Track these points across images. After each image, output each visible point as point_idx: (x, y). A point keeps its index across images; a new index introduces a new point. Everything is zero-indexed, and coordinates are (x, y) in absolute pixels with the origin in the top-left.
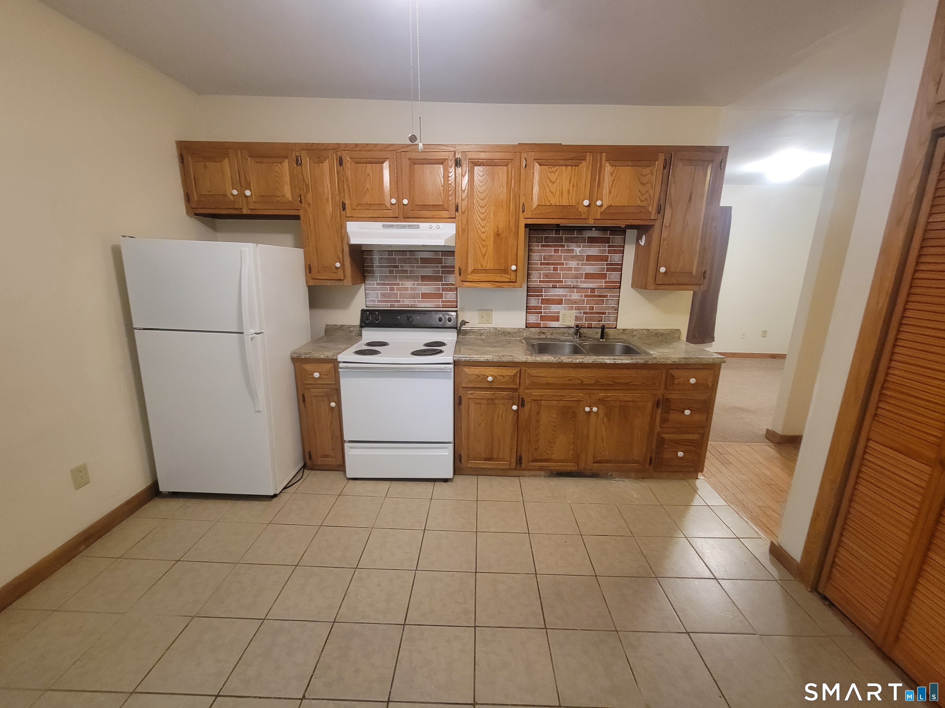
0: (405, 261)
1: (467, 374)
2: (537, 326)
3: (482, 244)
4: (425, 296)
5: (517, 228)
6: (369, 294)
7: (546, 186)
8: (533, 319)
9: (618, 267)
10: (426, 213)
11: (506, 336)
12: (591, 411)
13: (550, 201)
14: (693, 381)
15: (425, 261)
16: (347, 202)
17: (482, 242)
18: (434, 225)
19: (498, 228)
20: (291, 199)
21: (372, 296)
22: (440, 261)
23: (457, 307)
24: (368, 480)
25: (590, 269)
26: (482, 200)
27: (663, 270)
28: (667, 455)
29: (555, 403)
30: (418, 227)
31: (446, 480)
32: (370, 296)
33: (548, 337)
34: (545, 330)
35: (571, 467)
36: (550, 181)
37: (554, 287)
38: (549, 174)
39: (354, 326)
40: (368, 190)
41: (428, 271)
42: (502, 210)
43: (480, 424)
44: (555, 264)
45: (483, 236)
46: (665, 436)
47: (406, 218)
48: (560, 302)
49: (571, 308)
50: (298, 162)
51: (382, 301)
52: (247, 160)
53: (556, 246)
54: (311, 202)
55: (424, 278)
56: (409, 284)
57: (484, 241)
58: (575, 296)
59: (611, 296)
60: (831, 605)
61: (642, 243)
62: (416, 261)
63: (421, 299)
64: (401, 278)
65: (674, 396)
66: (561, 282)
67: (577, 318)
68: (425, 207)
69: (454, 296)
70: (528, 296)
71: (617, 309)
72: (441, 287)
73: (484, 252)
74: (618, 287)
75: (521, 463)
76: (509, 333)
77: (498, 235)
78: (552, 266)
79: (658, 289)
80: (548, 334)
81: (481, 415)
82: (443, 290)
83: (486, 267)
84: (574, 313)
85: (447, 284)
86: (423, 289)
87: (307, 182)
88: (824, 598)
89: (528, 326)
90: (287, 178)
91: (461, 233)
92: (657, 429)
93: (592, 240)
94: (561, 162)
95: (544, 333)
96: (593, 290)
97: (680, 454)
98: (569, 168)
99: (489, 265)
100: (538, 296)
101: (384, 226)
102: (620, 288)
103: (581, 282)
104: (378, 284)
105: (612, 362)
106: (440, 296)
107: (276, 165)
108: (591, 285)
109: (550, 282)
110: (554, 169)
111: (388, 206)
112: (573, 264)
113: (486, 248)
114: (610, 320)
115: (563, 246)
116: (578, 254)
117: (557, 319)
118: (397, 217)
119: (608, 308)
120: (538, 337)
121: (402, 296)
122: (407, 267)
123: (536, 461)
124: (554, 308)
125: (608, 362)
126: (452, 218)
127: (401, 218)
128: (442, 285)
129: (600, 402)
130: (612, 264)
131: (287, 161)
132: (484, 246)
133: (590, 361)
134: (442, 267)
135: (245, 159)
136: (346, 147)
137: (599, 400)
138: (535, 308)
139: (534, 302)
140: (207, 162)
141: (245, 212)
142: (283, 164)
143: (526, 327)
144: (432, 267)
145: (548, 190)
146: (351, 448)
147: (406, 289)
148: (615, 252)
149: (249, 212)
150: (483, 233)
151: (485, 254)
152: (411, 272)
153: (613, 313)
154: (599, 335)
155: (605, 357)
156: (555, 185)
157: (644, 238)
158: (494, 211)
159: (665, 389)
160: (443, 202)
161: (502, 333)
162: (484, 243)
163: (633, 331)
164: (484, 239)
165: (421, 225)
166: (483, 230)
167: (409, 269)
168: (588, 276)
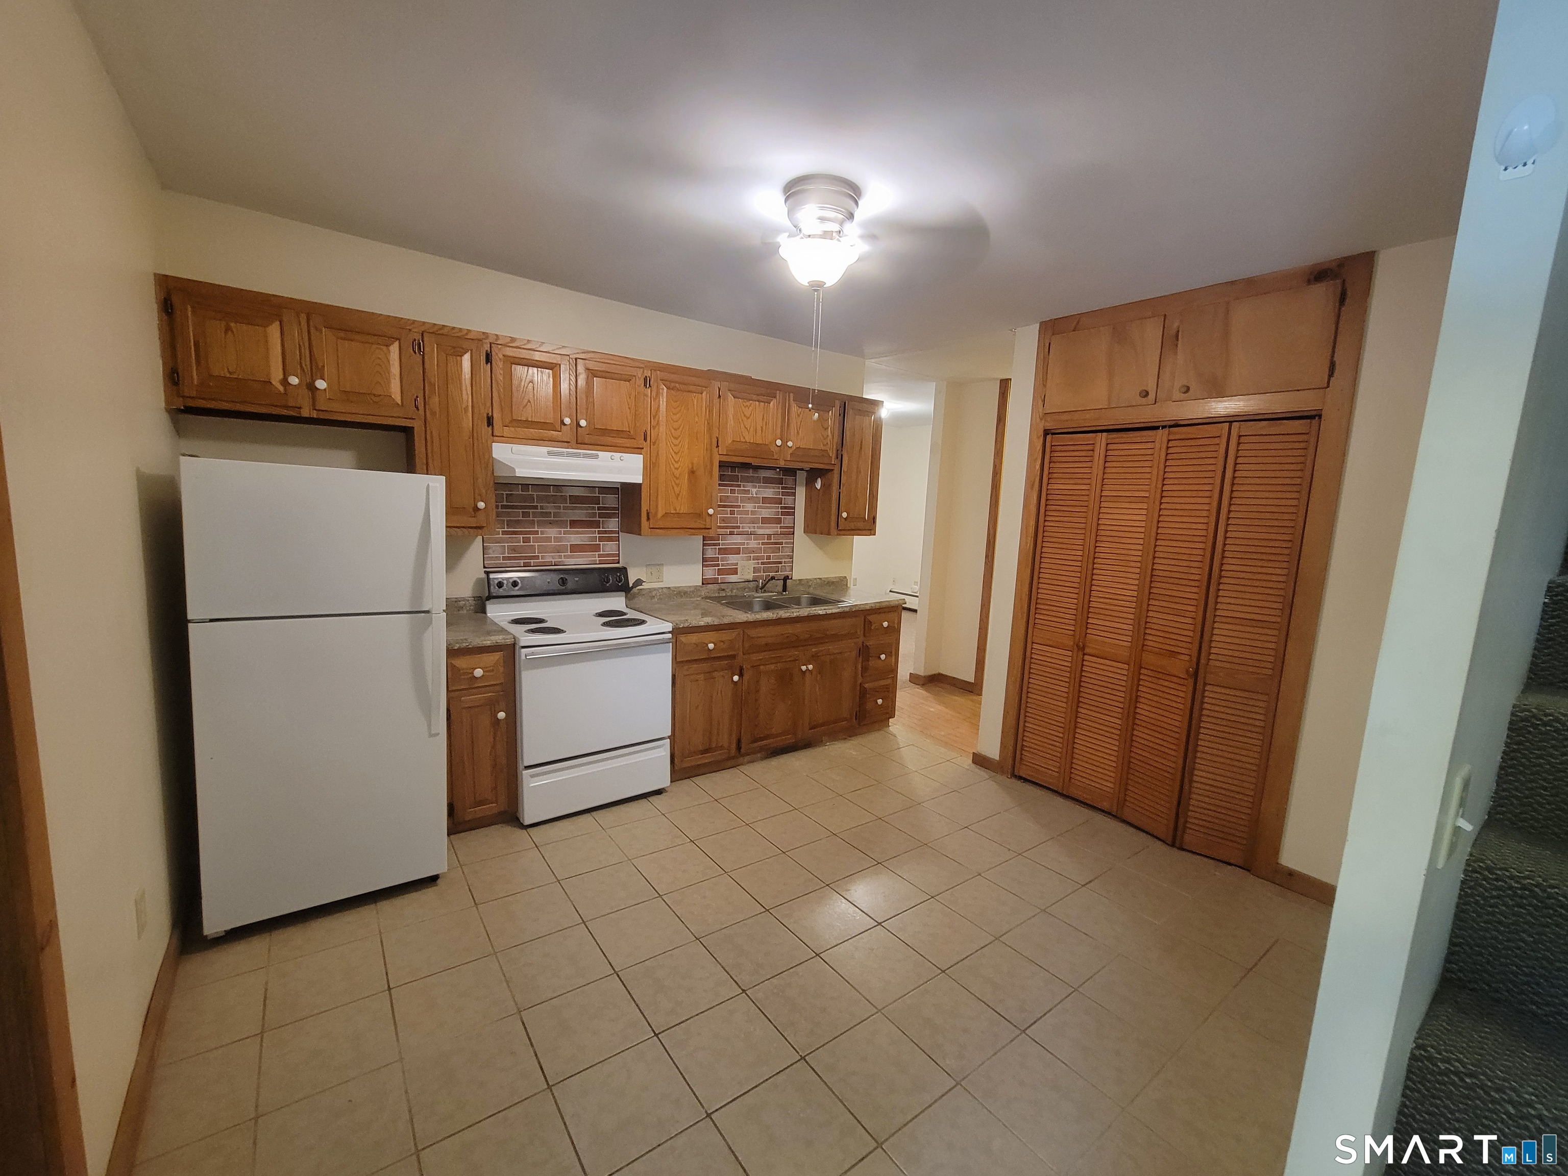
0: (546, 499)
1: (685, 644)
2: (715, 582)
3: (675, 482)
4: (575, 548)
5: (712, 464)
6: (489, 549)
7: (740, 420)
8: (711, 573)
9: (790, 511)
10: (610, 440)
11: (682, 596)
12: (807, 669)
13: (744, 438)
14: (885, 624)
15: (575, 499)
16: (497, 416)
17: (675, 479)
18: (617, 455)
19: (692, 464)
20: (398, 400)
21: (494, 552)
22: (596, 500)
23: (619, 563)
24: (554, 821)
25: (766, 513)
26: (675, 430)
27: (845, 515)
28: (869, 706)
29: (773, 667)
30: (597, 457)
31: (659, 792)
32: (490, 551)
33: (728, 594)
34: (723, 586)
35: (789, 739)
36: (745, 416)
37: (732, 533)
38: (743, 407)
39: (464, 599)
40: (529, 401)
41: (580, 514)
42: (697, 443)
43: (697, 707)
44: (731, 506)
45: (677, 473)
46: (866, 686)
47: (580, 443)
48: (737, 552)
49: (749, 559)
50: (418, 347)
51: (509, 558)
52: (321, 331)
53: (732, 486)
54: (437, 409)
55: (574, 523)
56: (552, 532)
57: (677, 479)
58: (753, 544)
59: (786, 543)
60: (1026, 780)
61: (818, 485)
62: (564, 499)
63: (569, 554)
64: (541, 524)
65: (871, 643)
66: (738, 527)
67: (756, 570)
68: (605, 432)
69: (615, 548)
70: (704, 545)
71: (792, 557)
72: (598, 535)
73: (677, 492)
74: (792, 533)
75: (741, 748)
76: (685, 593)
77: (692, 472)
78: (729, 509)
79: (840, 535)
80: (727, 591)
81: (699, 695)
82: (601, 539)
83: (680, 509)
84: (752, 564)
85: (606, 532)
86: (573, 539)
87: (432, 380)
88: (1020, 778)
89: (705, 582)
90: (395, 369)
91: (649, 468)
92: (860, 680)
93: (767, 481)
94: (754, 397)
95: (723, 590)
96: (769, 536)
97: (880, 701)
98: (762, 404)
99: (684, 509)
100: (714, 545)
101: (549, 453)
102: (793, 534)
103: (758, 528)
104: (504, 533)
105: (824, 613)
106: (596, 548)
107: (377, 348)
108: (768, 531)
109: (726, 527)
110: (748, 403)
111: (557, 426)
112: (749, 507)
113: (679, 487)
114: (786, 571)
115: (739, 486)
116: (755, 495)
117: (735, 572)
118: (569, 442)
119: (784, 557)
120: (717, 595)
121: (543, 550)
122: (550, 508)
123: (755, 741)
124: (732, 559)
125: (821, 612)
126: (637, 450)
127: (574, 442)
128: (599, 532)
129: (814, 658)
130: (785, 508)
131: (396, 344)
132: (677, 485)
133: (806, 614)
134: (599, 509)
135: (316, 329)
136: (496, 340)
137: (813, 656)
138: (712, 559)
139: (710, 553)
140: (236, 322)
141: (305, 413)
142: (391, 348)
143: (703, 584)
144: (586, 509)
145: (742, 426)
146: (532, 776)
147: (548, 539)
148: (788, 494)
149: (315, 415)
150: (677, 469)
151: (679, 495)
152: (556, 515)
153: (789, 562)
154: (780, 588)
155: (817, 608)
156: (749, 420)
157: (819, 481)
158: (688, 443)
159: (864, 636)
160: (629, 427)
161: (677, 594)
162: (677, 482)
163: (808, 580)
164: (678, 476)
165: (600, 454)
166: (676, 466)
167: (552, 511)
168: (765, 520)
